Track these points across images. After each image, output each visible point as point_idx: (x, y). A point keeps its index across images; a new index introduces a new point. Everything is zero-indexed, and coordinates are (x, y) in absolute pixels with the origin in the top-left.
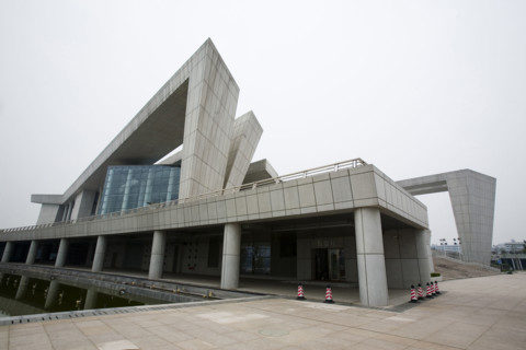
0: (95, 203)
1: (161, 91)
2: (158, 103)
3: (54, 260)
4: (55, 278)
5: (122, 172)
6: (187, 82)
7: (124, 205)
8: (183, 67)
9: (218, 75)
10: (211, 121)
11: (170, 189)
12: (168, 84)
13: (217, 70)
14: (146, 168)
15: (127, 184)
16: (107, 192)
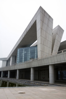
0: (16, 60)
1: (29, 25)
2: (29, 29)
3: (7, 76)
4: (8, 81)
5: (21, 50)
6: (36, 21)
7: (23, 60)
8: (34, 17)
9: (45, 17)
10: (45, 32)
11: (36, 54)
12: (31, 22)
13: (44, 15)
14: (28, 48)
15: (23, 53)
16: (18, 56)
